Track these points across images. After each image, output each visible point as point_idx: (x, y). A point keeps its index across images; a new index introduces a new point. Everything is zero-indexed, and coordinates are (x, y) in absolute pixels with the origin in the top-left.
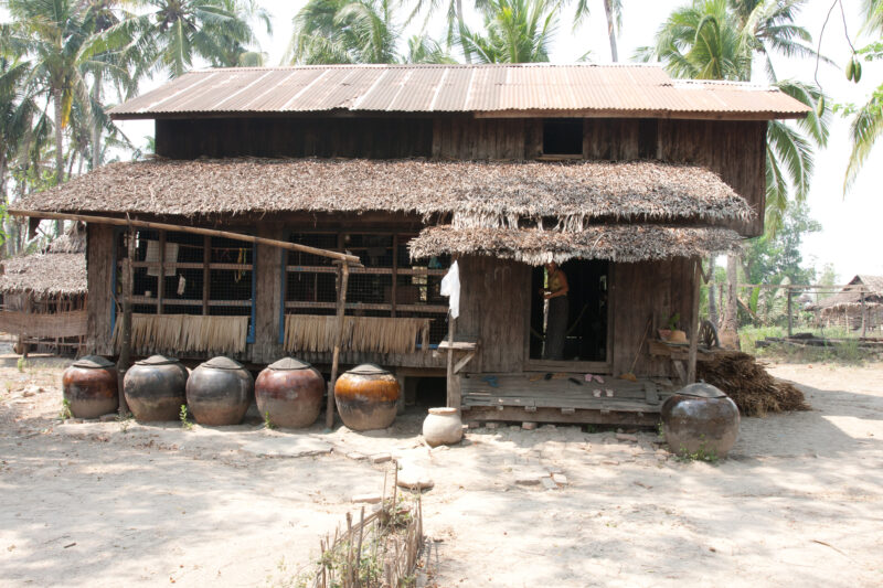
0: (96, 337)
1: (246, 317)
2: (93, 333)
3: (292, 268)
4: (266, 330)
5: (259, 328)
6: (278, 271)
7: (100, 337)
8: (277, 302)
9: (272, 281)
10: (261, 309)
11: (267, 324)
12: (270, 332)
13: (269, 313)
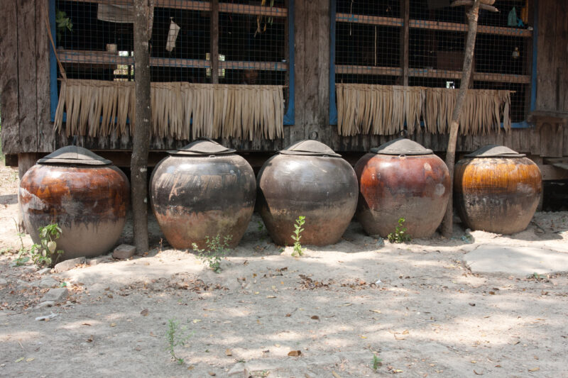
0: (20, 120)
1: (281, 87)
2: (15, 115)
3: (342, 17)
4: (310, 105)
5: (300, 104)
6: (323, 20)
7: (28, 119)
8: (324, 64)
9: (316, 34)
10: (300, 74)
11: (311, 98)
12: (314, 109)
13: (313, 81)
